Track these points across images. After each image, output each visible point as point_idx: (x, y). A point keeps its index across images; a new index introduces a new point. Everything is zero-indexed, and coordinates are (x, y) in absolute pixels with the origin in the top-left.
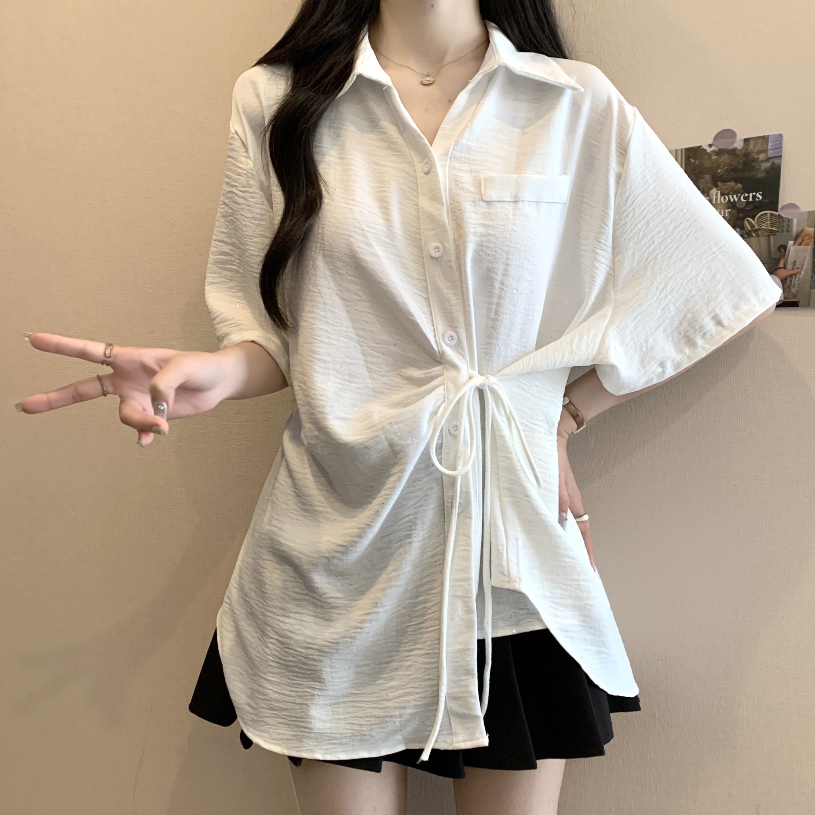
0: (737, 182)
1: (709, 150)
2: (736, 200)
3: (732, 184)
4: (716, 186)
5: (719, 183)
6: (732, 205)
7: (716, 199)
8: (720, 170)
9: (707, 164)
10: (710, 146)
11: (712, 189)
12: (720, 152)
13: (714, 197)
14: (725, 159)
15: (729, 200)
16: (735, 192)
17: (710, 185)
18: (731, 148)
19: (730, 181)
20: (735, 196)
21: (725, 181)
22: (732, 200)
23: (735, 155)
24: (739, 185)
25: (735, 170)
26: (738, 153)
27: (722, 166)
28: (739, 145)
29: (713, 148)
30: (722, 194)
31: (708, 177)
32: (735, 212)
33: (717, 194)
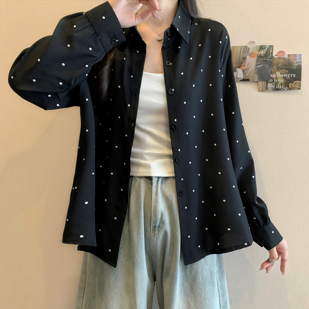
0: (286, 69)
1: (275, 57)
2: (286, 76)
3: (285, 70)
4: (279, 71)
5: (280, 70)
6: (285, 78)
7: (279, 75)
8: (280, 65)
9: (275, 62)
10: (276, 56)
11: (277, 72)
12: (279, 58)
13: (278, 75)
14: (282, 61)
15: (284, 76)
16: (286, 73)
17: (276, 70)
18: (284, 57)
19: (284, 69)
20: (286, 75)
21: (282, 69)
22: (285, 76)
23: (285, 60)
24: (287, 71)
25: (285, 65)
26: (286, 59)
27: (280, 63)
28: (286, 56)
29: (277, 57)
30: (281, 74)
31: (275, 67)
32: (285, 80)
33: (279, 74)
